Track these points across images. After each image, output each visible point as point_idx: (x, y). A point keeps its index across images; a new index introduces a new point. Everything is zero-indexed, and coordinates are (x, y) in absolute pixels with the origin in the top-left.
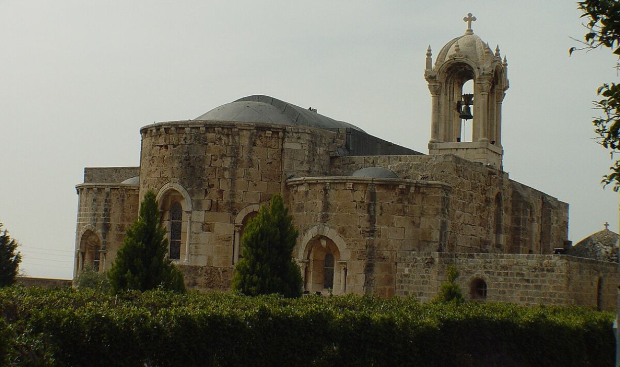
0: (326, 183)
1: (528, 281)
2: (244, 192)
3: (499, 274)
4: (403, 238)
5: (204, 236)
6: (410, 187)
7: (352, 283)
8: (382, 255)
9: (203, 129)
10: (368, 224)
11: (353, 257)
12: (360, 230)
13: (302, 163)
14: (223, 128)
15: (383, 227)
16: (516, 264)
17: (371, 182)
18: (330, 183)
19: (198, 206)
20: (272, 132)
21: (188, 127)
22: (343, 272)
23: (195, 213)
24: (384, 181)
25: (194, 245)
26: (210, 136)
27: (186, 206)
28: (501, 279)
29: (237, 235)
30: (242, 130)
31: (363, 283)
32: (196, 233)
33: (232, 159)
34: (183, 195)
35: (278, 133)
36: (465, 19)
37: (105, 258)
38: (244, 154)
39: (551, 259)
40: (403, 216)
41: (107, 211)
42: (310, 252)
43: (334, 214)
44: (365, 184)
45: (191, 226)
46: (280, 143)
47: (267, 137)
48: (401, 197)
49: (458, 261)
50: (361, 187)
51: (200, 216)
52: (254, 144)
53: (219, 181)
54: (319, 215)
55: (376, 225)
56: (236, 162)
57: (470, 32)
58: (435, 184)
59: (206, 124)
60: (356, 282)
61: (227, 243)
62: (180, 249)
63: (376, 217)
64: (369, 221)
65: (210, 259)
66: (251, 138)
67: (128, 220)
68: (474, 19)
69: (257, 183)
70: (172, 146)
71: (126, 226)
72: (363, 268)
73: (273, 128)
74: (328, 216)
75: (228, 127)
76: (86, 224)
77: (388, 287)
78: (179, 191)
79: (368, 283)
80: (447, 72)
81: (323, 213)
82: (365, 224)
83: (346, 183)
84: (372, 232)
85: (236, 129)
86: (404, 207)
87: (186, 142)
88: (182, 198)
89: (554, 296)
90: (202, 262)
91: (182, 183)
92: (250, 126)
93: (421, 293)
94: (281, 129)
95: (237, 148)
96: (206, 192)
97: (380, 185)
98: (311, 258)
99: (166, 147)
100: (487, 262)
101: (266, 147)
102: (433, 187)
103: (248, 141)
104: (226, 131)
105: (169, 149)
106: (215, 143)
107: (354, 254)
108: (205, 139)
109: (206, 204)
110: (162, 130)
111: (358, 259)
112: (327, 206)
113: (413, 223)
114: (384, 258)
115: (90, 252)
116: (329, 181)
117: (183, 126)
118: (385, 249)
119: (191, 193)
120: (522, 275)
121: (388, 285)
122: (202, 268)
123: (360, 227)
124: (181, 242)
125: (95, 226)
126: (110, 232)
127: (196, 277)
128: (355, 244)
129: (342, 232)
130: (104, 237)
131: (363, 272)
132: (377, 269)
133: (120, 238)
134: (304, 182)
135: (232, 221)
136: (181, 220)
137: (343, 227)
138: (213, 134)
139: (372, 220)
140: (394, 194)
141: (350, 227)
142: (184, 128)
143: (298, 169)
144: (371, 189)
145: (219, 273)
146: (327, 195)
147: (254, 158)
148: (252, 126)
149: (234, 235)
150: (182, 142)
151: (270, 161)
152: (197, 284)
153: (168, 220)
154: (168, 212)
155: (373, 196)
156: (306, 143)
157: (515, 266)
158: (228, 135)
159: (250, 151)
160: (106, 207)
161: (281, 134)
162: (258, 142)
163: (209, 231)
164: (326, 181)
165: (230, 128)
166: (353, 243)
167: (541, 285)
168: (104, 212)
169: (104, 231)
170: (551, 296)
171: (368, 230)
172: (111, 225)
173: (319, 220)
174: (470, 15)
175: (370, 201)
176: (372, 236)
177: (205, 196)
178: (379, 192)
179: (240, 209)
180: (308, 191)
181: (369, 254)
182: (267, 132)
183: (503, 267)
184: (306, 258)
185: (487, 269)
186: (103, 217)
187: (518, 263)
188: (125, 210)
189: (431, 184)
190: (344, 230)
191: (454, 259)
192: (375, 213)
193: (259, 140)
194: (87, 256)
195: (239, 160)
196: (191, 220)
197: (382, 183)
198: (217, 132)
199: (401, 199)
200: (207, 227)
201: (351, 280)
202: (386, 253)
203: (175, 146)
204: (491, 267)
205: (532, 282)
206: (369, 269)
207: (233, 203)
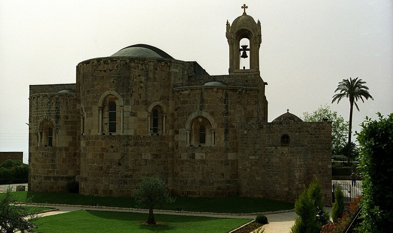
0: (202, 89)
1: (311, 134)
2: (152, 95)
3: (296, 132)
4: (240, 116)
5: (132, 119)
6: (243, 90)
7: (218, 140)
8: (232, 125)
9: (128, 61)
10: (225, 110)
11: (218, 127)
12: (221, 112)
13: (179, 79)
14: (139, 61)
15: (232, 111)
16: (305, 127)
17: (226, 88)
18: (204, 89)
19: (127, 102)
20: (165, 63)
21: (119, 60)
22: (213, 134)
23: (125, 106)
24: (232, 87)
25: (126, 124)
26: (132, 64)
27: (119, 103)
28: (297, 134)
29: (149, 118)
30: (150, 62)
31: (224, 139)
32: (127, 118)
33: (145, 77)
34: (118, 97)
35: (167, 63)
36: (242, 7)
37: (58, 134)
38: (151, 75)
39: (323, 124)
40: (240, 105)
41: (57, 108)
42: (192, 125)
43: (207, 105)
44: (222, 89)
45: (123, 114)
46: (168, 69)
47: (162, 66)
48: (239, 95)
49: (274, 126)
50: (220, 90)
51: (128, 108)
52: (156, 69)
53: (139, 89)
54: (198, 105)
55: (229, 110)
56: (148, 79)
57: (245, 13)
58: (254, 89)
59: (130, 59)
60: (220, 139)
61: (144, 122)
62: (116, 127)
63: (229, 106)
64: (225, 108)
65: (135, 131)
66: (154, 66)
67: (71, 113)
68: (247, 7)
69: (158, 90)
70: (109, 71)
71: (69, 116)
72: (224, 132)
73: (165, 61)
74: (203, 106)
75: (143, 60)
76: (43, 116)
77: (235, 141)
78: (115, 95)
79: (226, 139)
80: (236, 34)
81: (201, 104)
82: (224, 110)
83: (213, 88)
84: (227, 114)
85: (147, 61)
86: (241, 100)
87: (118, 68)
88: (116, 98)
89: (326, 141)
90: (131, 133)
91: (117, 91)
92: (154, 59)
93: (255, 143)
94: (169, 61)
95: (148, 71)
96: (131, 95)
97: (230, 89)
98: (193, 128)
99: (105, 71)
100: (290, 126)
101: (162, 71)
102: (253, 90)
103: (153, 67)
104: (141, 62)
105: (107, 72)
106: (135, 69)
107: (218, 125)
108: (129, 66)
109: (132, 101)
110: (102, 62)
111: (221, 127)
112: (202, 101)
113: (244, 108)
114: (233, 126)
115: (45, 132)
116: (204, 88)
117: (116, 60)
118: (233, 122)
119: (123, 96)
120: (308, 132)
121: (235, 140)
122: (131, 136)
123: (221, 111)
124: (116, 123)
125: (50, 117)
126: (60, 120)
127: (129, 141)
128: (219, 119)
129: (212, 114)
130: (57, 123)
131: (223, 134)
132: (230, 132)
133: (66, 123)
134: (188, 88)
135: (147, 111)
136: (116, 111)
137: (212, 111)
138: (134, 64)
139: (227, 107)
140: (236, 94)
141: (216, 111)
142: (116, 61)
143: (178, 83)
144: (226, 92)
145: (141, 138)
146: (202, 95)
147: (156, 76)
148: (155, 59)
149: (148, 118)
150: (116, 68)
151: (164, 78)
152: (129, 145)
153: (107, 111)
154: (107, 107)
155: (227, 95)
156: (181, 69)
157: (304, 128)
158: (142, 64)
159: (154, 73)
160: (57, 106)
161: (169, 64)
162: (158, 68)
163: (134, 116)
164: (202, 88)
165: (143, 61)
166: (218, 119)
167: (318, 136)
168: (55, 109)
169: (56, 120)
170: (324, 141)
171: (225, 112)
172: (60, 116)
173: (198, 108)
174: (245, 5)
175: (226, 98)
176: (227, 115)
177: (131, 97)
178: (230, 93)
179: (150, 104)
180: (190, 93)
181: (226, 125)
182: (162, 63)
183: (298, 128)
184: (190, 128)
185: (289, 129)
186: (55, 112)
187: (306, 126)
188: (68, 108)
189: (252, 89)
190: (213, 113)
191: (271, 126)
192: (228, 104)
193: (158, 67)
194: (44, 134)
195: (149, 78)
196: (123, 111)
197: (231, 88)
198: (136, 62)
199: (239, 97)
200: (133, 114)
201: (218, 138)
202: (234, 124)
203: (110, 71)
204: (292, 129)
205: (314, 135)
206: (226, 132)
207: (147, 100)
